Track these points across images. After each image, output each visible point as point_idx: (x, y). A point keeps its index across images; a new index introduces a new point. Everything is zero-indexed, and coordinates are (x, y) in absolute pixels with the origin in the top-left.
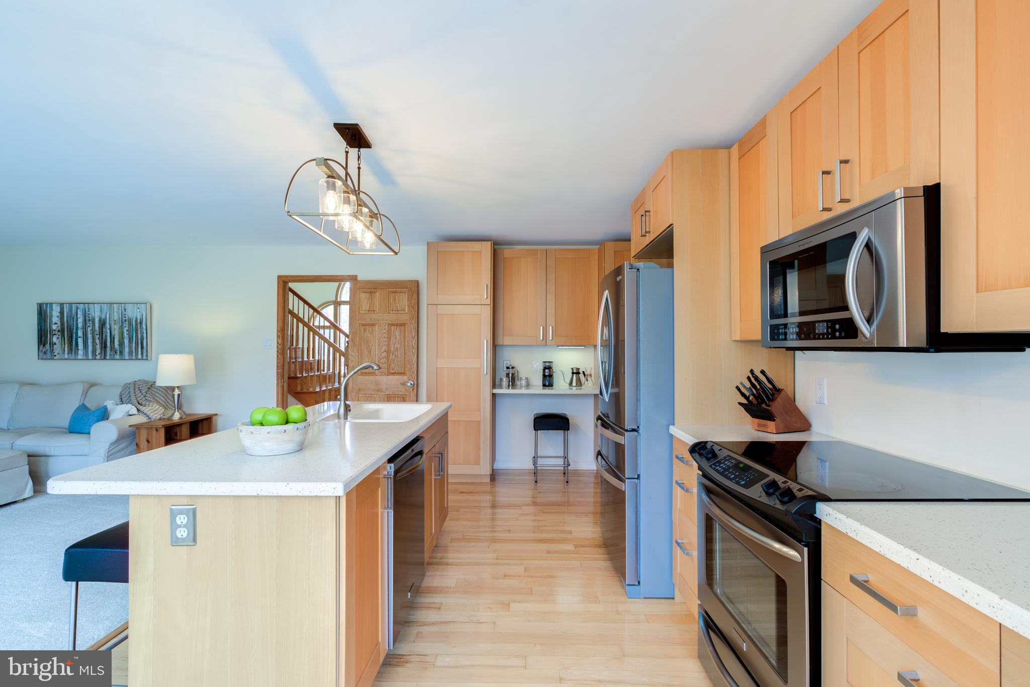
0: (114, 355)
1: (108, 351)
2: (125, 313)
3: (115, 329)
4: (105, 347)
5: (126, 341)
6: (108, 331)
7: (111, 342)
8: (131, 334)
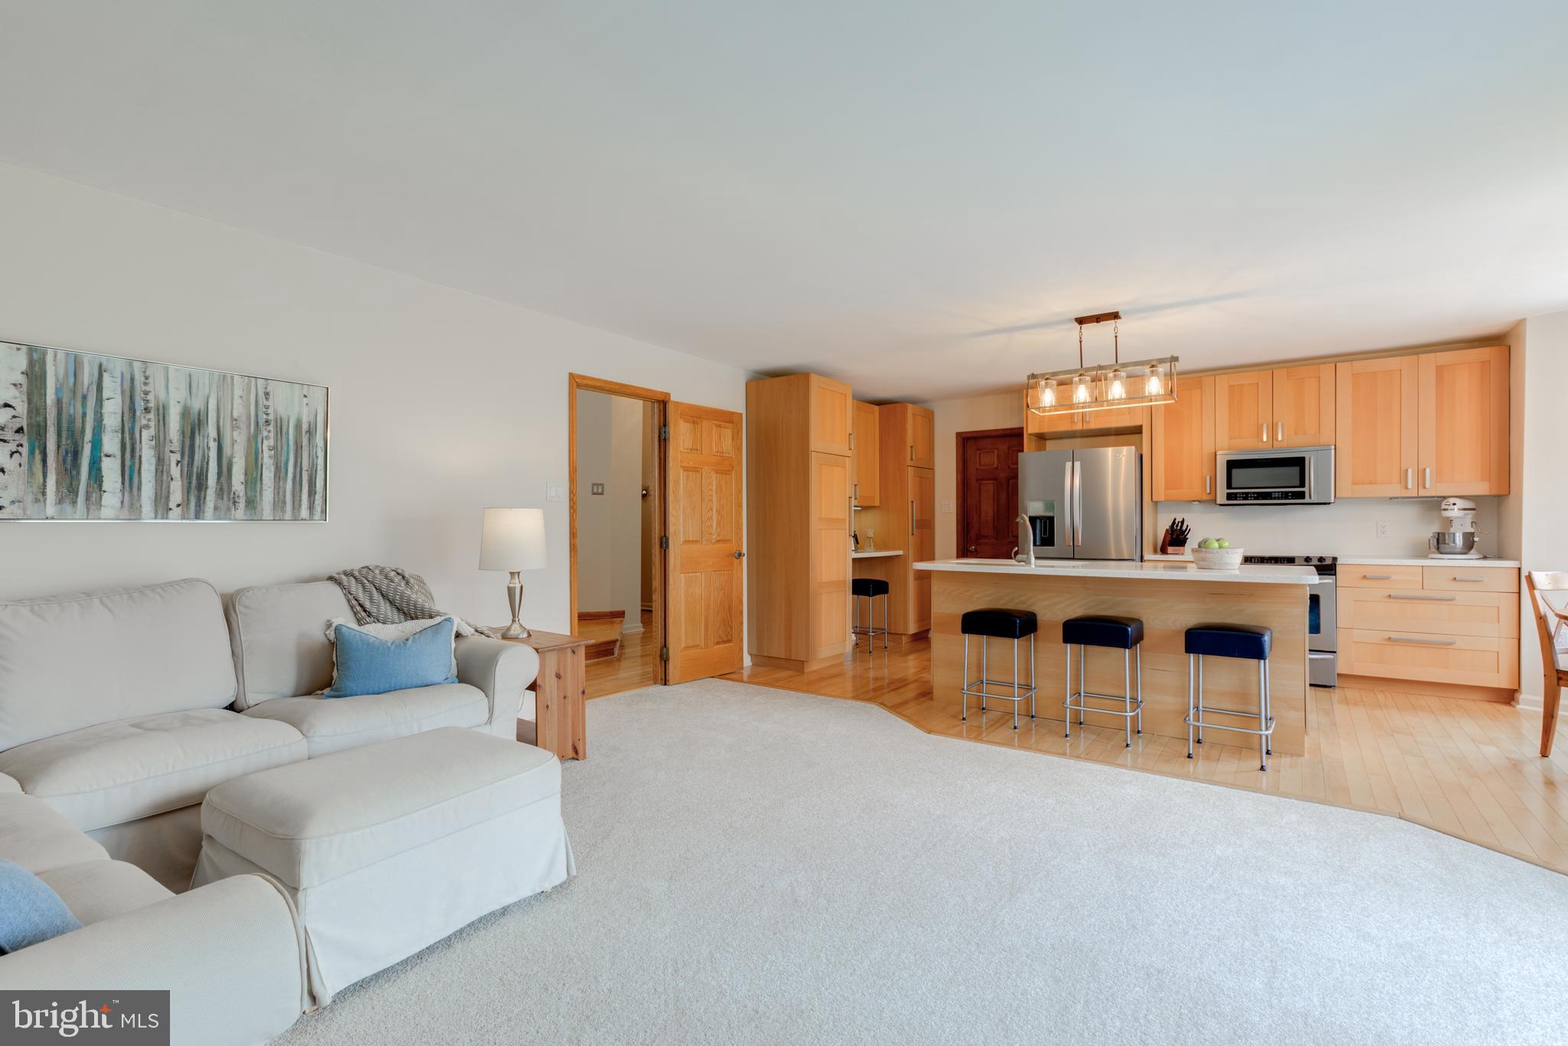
0: (229, 509)
1: (208, 498)
2: (266, 403)
3: (233, 442)
4: (202, 486)
5: (268, 475)
6: (213, 446)
7: (219, 474)
8: (283, 459)
